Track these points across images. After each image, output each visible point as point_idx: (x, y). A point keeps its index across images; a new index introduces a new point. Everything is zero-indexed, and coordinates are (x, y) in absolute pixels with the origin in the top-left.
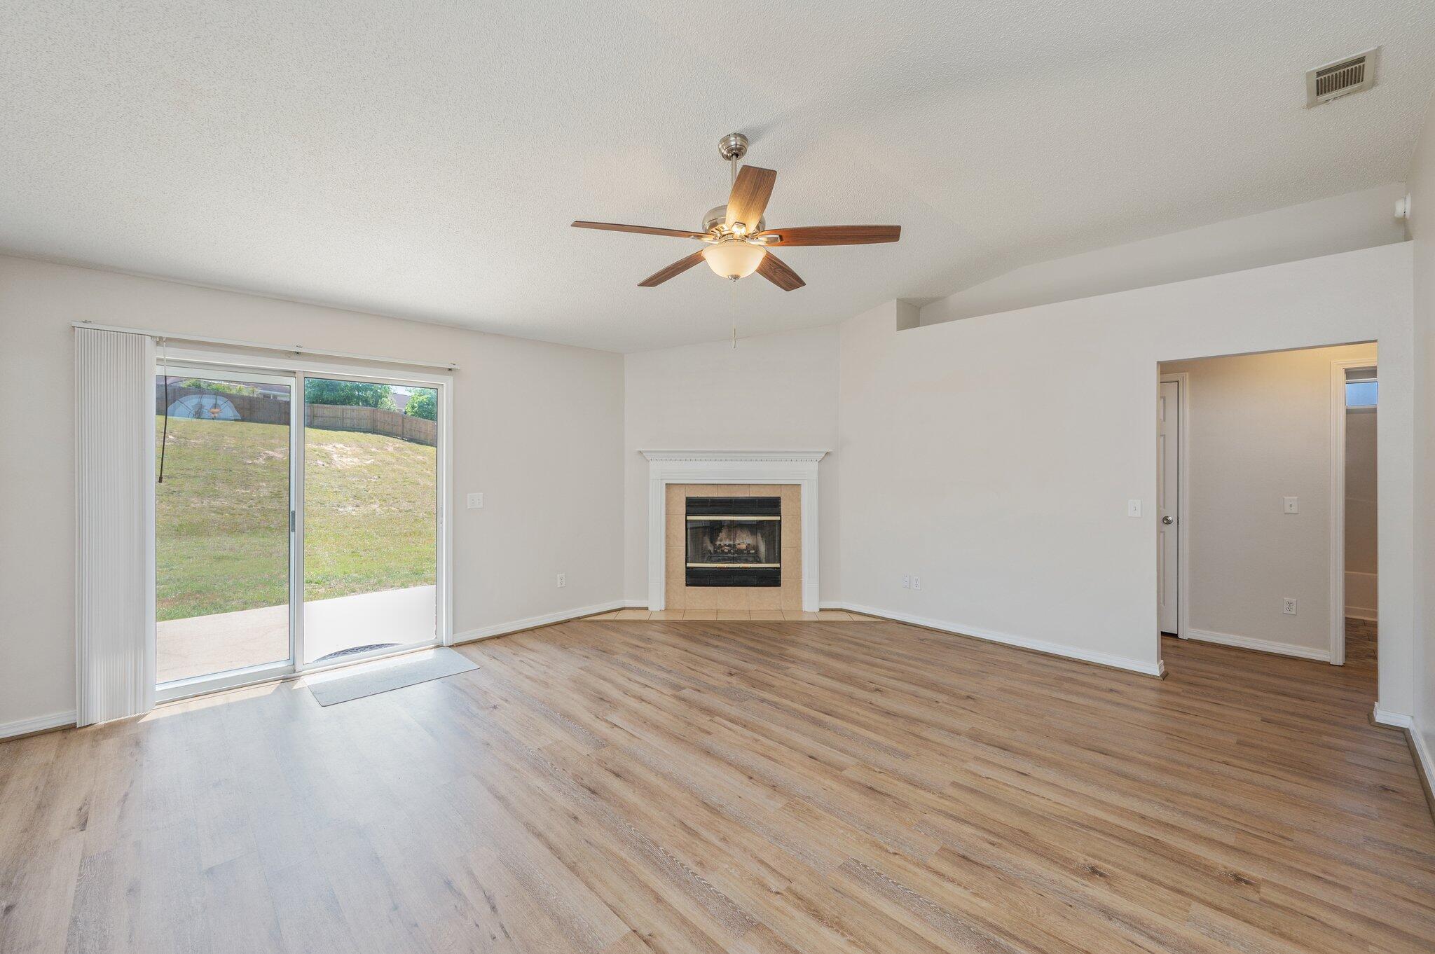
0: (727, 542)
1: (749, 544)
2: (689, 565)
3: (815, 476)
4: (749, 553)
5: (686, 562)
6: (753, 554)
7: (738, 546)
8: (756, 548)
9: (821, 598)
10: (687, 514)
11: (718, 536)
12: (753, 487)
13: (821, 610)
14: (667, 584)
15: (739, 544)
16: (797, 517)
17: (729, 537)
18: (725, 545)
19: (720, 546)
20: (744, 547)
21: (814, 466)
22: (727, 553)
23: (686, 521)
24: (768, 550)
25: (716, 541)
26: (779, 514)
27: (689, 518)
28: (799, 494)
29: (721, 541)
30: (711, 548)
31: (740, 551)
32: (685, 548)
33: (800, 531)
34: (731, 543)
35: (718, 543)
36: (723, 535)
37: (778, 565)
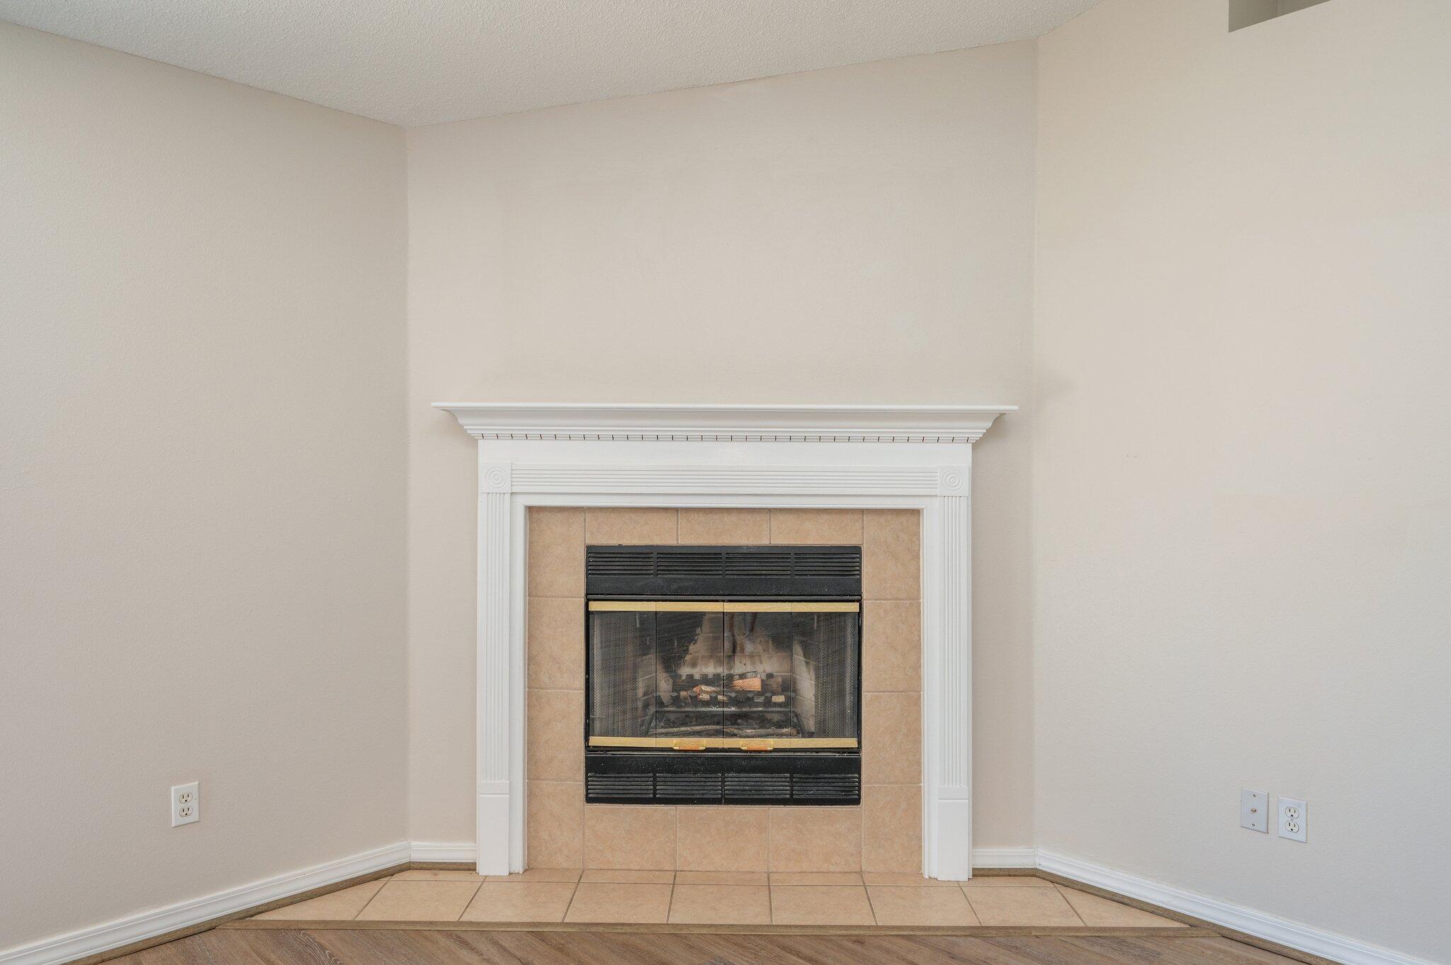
0: (710, 669)
1: (770, 676)
2: (595, 741)
3: (964, 487)
4: (768, 703)
5: (588, 733)
6: (780, 705)
7: (739, 683)
8: (789, 687)
9: (978, 837)
10: (591, 595)
11: (686, 651)
12: (781, 517)
13: (978, 873)
14: (530, 796)
15: (742, 676)
16: (911, 603)
17: (714, 654)
18: (706, 680)
19: (692, 682)
20: (754, 684)
21: (963, 456)
22: (707, 704)
23: (588, 614)
24: (823, 696)
25: (678, 666)
26: (855, 594)
27: (595, 606)
28: (916, 536)
29: (694, 665)
30: (665, 686)
31: (744, 698)
32: (583, 692)
33: (917, 647)
34: (722, 670)
35: (685, 671)
36: (698, 648)
37: (851, 743)
